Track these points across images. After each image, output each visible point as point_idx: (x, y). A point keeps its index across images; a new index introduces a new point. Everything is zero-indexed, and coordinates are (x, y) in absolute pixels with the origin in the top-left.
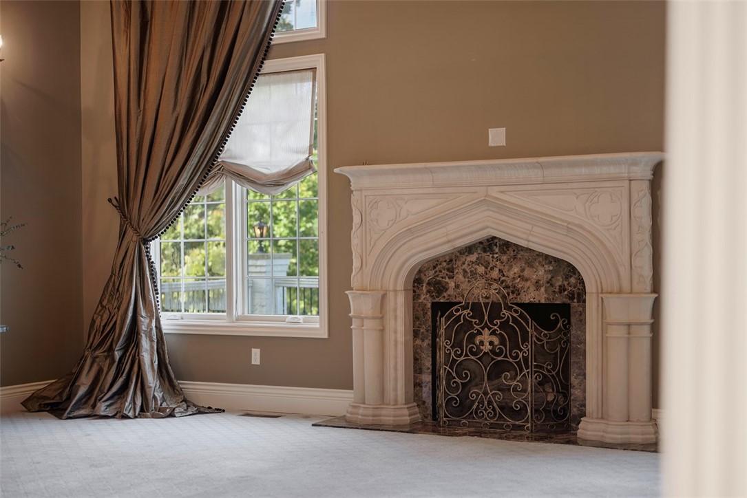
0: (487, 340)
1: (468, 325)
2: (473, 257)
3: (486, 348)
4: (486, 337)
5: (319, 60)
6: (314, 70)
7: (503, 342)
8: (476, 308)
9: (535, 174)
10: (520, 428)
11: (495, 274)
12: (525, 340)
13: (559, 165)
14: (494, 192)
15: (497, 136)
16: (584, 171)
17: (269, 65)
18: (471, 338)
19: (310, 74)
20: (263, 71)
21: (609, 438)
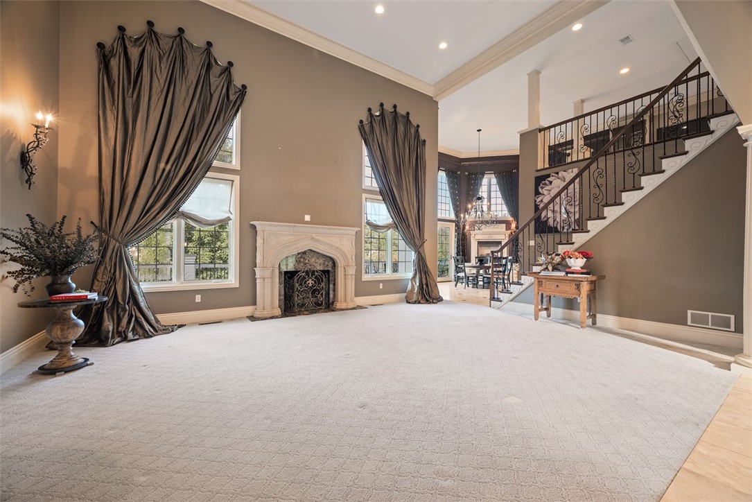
0: (310, 282)
1: (304, 278)
2: (300, 256)
3: (310, 285)
4: (310, 281)
5: (237, 178)
6: (233, 181)
7: (315, 282)
8: (307, 272)
9: (327, 231)
10: (321, 309)
11: (307, 261)
12: (322, 281)
13: (335, 229)
14: (314, 235)
15: (307, 218)
16: (341, 231)
17: (209, 174)
18: (305, 282)
19: (231, 182)
20: (206, 176)
21: (349, 307)
